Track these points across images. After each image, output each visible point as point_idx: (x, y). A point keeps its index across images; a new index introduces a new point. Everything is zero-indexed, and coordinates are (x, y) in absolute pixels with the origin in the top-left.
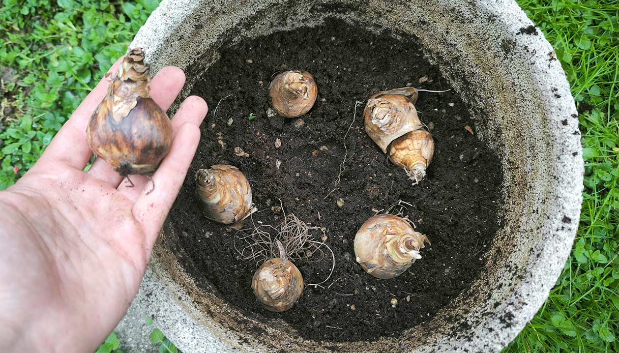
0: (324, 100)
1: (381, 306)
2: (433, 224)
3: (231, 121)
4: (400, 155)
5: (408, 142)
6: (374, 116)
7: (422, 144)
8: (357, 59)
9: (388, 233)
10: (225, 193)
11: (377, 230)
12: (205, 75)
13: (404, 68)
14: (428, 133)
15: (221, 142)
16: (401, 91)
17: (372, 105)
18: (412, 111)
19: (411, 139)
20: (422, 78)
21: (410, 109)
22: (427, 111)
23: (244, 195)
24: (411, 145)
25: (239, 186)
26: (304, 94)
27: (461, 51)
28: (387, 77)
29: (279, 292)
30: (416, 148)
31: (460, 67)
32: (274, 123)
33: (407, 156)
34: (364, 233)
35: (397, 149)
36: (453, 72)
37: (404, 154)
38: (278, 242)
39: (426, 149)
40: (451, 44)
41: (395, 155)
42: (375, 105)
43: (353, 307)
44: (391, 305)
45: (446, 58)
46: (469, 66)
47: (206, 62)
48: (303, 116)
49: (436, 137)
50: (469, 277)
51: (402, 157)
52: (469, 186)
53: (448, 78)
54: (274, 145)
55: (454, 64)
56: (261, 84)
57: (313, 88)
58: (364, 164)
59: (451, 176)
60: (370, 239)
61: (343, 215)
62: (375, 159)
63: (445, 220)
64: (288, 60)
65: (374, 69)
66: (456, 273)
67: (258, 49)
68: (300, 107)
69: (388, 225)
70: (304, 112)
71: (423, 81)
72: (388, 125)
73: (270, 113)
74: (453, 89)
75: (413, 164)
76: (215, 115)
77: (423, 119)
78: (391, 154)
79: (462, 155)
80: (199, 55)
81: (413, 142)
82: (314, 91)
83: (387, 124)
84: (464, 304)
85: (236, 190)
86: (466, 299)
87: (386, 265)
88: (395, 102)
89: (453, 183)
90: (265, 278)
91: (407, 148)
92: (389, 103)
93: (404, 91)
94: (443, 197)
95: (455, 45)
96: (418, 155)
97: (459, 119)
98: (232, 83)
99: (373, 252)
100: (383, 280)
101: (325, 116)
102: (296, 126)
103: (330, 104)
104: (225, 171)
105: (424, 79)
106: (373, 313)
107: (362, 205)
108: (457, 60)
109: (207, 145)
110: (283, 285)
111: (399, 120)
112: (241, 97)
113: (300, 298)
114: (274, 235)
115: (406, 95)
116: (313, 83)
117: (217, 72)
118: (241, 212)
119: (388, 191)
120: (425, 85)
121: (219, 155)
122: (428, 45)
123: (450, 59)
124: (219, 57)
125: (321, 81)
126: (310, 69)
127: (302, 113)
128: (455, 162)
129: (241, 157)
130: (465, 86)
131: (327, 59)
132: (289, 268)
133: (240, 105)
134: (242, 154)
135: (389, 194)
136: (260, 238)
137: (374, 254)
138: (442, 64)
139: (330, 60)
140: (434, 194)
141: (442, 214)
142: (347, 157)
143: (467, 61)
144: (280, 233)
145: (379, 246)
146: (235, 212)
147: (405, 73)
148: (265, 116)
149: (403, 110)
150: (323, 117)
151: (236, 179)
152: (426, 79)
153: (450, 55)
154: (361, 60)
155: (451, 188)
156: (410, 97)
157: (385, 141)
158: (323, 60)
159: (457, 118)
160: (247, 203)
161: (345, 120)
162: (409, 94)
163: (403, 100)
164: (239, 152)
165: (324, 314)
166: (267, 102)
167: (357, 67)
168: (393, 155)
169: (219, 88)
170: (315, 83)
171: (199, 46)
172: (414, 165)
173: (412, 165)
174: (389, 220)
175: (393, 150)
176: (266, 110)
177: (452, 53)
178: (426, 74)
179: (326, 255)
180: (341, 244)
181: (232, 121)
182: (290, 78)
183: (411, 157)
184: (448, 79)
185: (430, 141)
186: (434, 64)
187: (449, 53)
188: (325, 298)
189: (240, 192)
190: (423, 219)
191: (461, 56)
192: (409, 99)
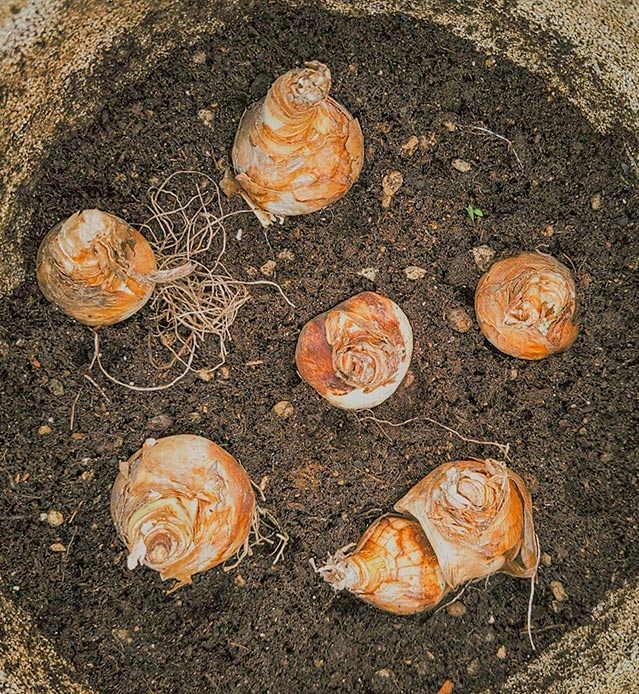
0: (514, 373)
1: (38, 487)
2: (234, 609)
3: (462, 166)
4: (386, 538)
5: (416, 555)
6: (465, 473)
7: (410, 586)
8: (609, 447)
9: (202, 503)
10: (288, 141)
11: (212, 482)
12: (560, 98)
13: (586, 549)
14: (437, 600)
15: (413, 142)
16: (530, 542)
17: (492, 470)
18: (484, 563)
19: (423, 563)
20: (561, 589)
21: (488, 558)
22: (489, 602)
23: (291, 191)
24: (410, 563)
25: (310, 178)
26: (515, 316)
27: (614, 668)
28: (564, 510)
29: (63, 260)
30: (402, 573)
31: (581, 669)
32: (459, 262)
33: (382, 552)
34: (207, 455)
35: (401, 531)
36: (573, 654)
37: (388, 547)
38: (187, 269)
39: (397, 593)
40: (630, 647)
41: (389, 529)
42: (491, 476)
43: (44, 429)
44: (46, 511)
45: (603, 639)
46: (581, 688)
47: (587, 95)
48: (479, 330)
49: (431, 621)
50: (100, 681)
51: (382, 542)
52: (318, 689)
53: (562, 646)
54: (410, 265)
55: (589, 656)
56: (545, 230)
57: (537, 347)
58: (368, 459)
59: (340, 650)
60: (191, 466)
61: (254, 413)
62: (379, 484)
63: (239, 633)
64: (602, 291)
65: (586, 485)
66: (111, 652)
67: (624, 221)
68: (494, 318)
69: (221, 504)
70: (486, 329)
71: (555, 590)
72: (445, 505)
73: (482, 253)
74: (535, 655)
75: (362, 563)
76: (475, 130)
77: (472, 591)
78: (391, 520)
79: (387, 675)
80: (599, 72)
81: (414, 565)
82: (531, 351)
83: (446, 501)
84: (34, 666)
85: (300, 171)
86: (46, 669)
87: (131, 499)
88: (502, 522)
89: (326, 655)
90: (87, 221)
91: (402, 552)
92: (497, 507)
93: (531, 547)
94: (290, 631)
95: (629, 655)
96: (384, 575)
97: (470, 670)
98: (546, 165)
99: (161, 472)
100: (109, 499)
101: (478, 378)
102: (455, 313)
103: (505, 389)
104: (345, 148)
105: (559, 591)
106: (24, 469)
107: (277, 455)
108: (597, 662)
109: (404, 110)
110: (79, 266)
111: (459, 530)
112: (518, 189)
113: (65, 316)
114: (206, 259)
115: (523, 551)
116: (551, 348)
117: (570, 129)
118: (256, 188)
119: (302, 508)
120: (547, 596)
121: (385, 139)
122: (633, 597)
123: (600, 646)
124: (602, 128)
125: (555, 364)
126: (582, 341)
127: (485, 326)
128: (374, 660)
129: (382, 188)
130: (541, 681)
131: (607, 380)
132: (128, 291)
133: (499, 188)
134: (389, 191)
135: (299, 513)
136: (198, 229)
137: (156, 473)
138: (592, 631)
139: (604, 384)
140: (299, 610)
141: (253, 627)
142: (385, 426)
143: (592, 683)
144: (210, 275)
145: (174, 484)
146: (253, 171)
147: (572, 551)
148: (474, 241)
149: (485, 540)
150: (476, 374)
151: (328, 171)
152: (559, 597)
153: (608, 647)
154: (605, 455)
155: (315, 649)
156: (519, 560)
157: (417, 503)
158: (602, 369)
159: (473, 665)
160: (276, 199)
161: (469, 419)
162: (525, 559)
163: (507, 542)
164: (391, 183)
165: (30, 367)
166: (506, 245)
167: (590, 448)
168: (389, 525)
169: (534, 136)
170: (552, 352)
171: (617, 60)
172: (360, 566)
173: (359, 561)
174: (234, 509)
175: (400, 524)
176: (488, 244)
177: (611, 650)
178: (571, 598)
179: (165, 375)
180: (190, 408)
181: (463, 169)
182: (552, 285)
183: (378, 560)
184: (560, 644)
185: (417, 604)
186: (592, 614)
187: (613, 643)
188: (68, 369)
189: (296, 181)
190: (244, 588)
191: (605, 669)
192: (514, 558)
